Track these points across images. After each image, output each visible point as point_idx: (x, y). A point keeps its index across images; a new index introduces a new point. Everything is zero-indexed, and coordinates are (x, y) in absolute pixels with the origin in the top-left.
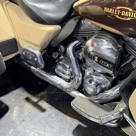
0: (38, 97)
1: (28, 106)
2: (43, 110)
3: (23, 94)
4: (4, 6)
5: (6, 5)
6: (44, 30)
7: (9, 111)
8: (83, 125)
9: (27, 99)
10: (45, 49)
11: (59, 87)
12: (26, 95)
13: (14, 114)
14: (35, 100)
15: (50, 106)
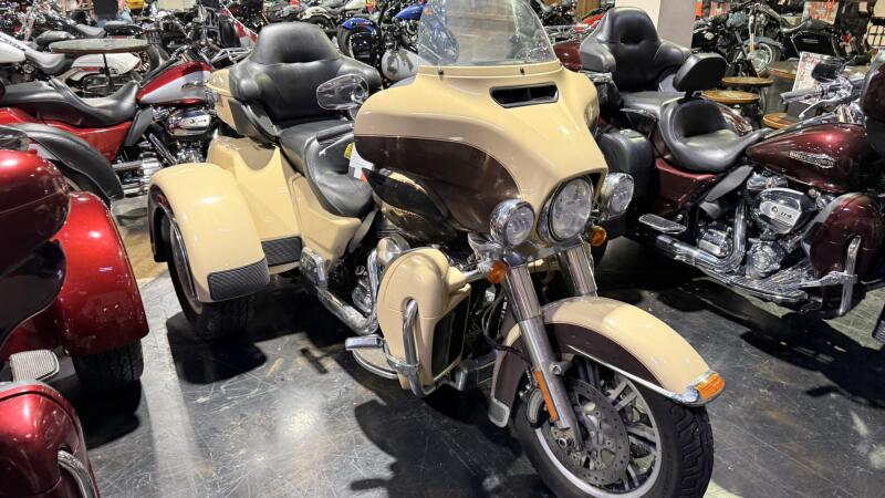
0: (323, 351)
1: (301, 362)
2: (323, 371)
3: (299, 342)
4: (290, 182)
5: (294, 180)
6: (335, 225)
7: (265, 365)
8: (380, 401)
9: (305, 352)
10: (341, 258)
11: (350, 325)
12: (305, 344)
13: (272, 370)
14: (317, 354)
15: (338, 366)
